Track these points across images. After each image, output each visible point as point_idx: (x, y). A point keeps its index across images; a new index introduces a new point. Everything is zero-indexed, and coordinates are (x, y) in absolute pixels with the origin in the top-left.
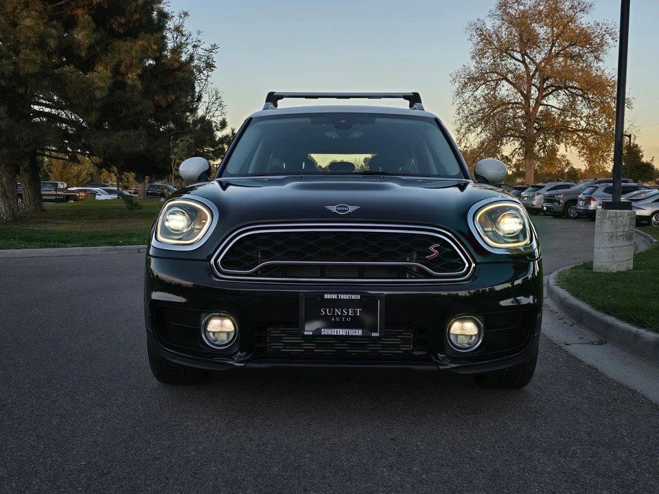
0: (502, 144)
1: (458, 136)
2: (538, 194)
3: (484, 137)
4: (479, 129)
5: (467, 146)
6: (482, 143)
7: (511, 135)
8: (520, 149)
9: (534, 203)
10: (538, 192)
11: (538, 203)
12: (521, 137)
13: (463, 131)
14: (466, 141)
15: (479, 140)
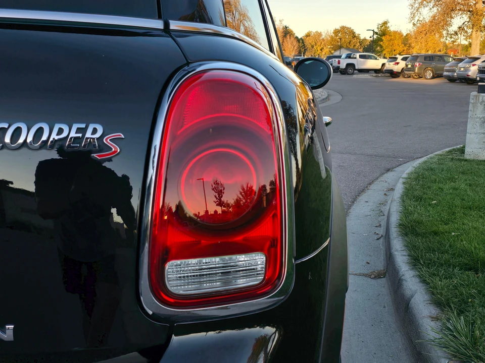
0: (452, 18)
1: (413, 10)
2: (474, 65)
3: (436, 11)
4: (431, 4)
5: (420, 19)
6: (434, 17)
7: (460, 10)
8: (468, 22)
9: (470, 73)
10: (474, 63)
11: (474, 73)
12: (469, 11)
13: (417, 5)
14: (419, 15)
15: (431, 14)
